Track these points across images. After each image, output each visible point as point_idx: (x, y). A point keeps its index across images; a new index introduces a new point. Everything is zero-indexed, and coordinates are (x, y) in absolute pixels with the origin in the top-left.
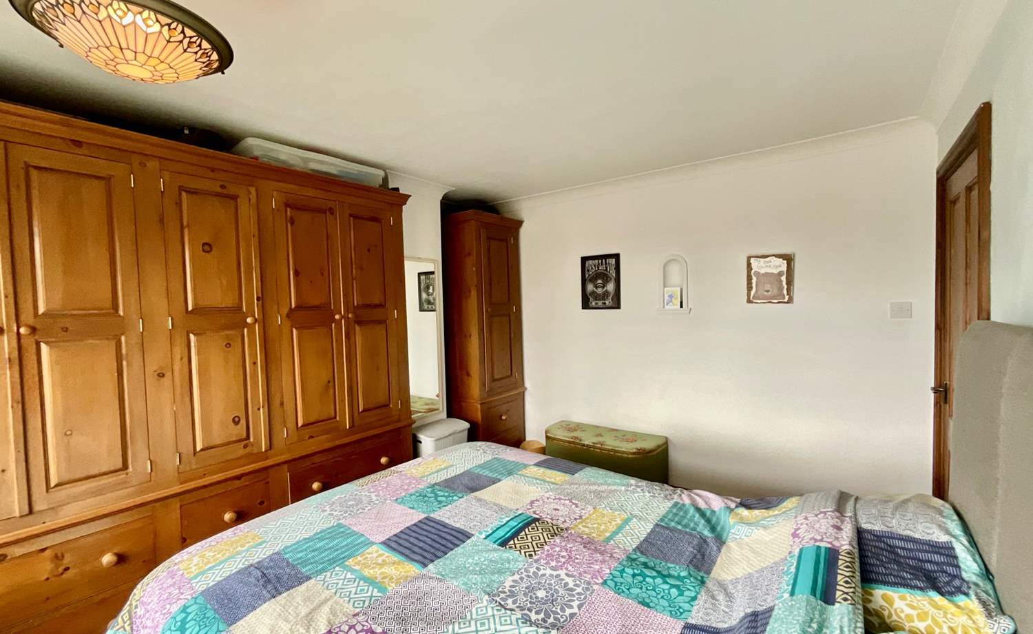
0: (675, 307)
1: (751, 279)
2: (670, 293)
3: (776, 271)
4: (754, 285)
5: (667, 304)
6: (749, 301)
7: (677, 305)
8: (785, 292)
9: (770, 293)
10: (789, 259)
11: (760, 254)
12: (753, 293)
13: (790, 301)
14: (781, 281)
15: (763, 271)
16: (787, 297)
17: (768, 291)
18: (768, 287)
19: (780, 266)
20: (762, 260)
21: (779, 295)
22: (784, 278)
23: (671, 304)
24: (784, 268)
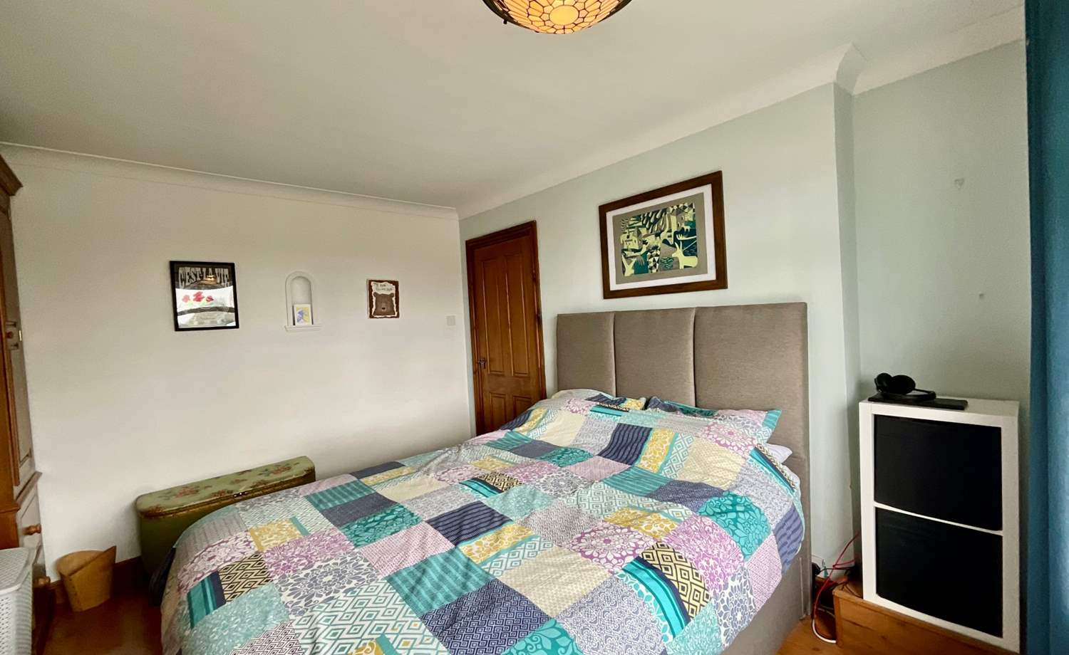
0: (306, 324)
1: (372, 298)
2: (299, 311)
3: (389, 293)
4: (374, 304)
5: (298, 321)
6: (371, 317)
7: (309, 322)
8: (395, 309)
9: (385, 310)
10: (396, 284)
11: (378, 279)
12: (373, 310)
13: (398, 316)
14: (392, 301)
15: (380, 293)
16: (396, 313)
17: (384, 309)
18: (384, 305)
19: (391, 289)
20: (379, 284)
21: (391, 311)
22: (394, 299)
23: (302, 320)
24: (394, 292)
